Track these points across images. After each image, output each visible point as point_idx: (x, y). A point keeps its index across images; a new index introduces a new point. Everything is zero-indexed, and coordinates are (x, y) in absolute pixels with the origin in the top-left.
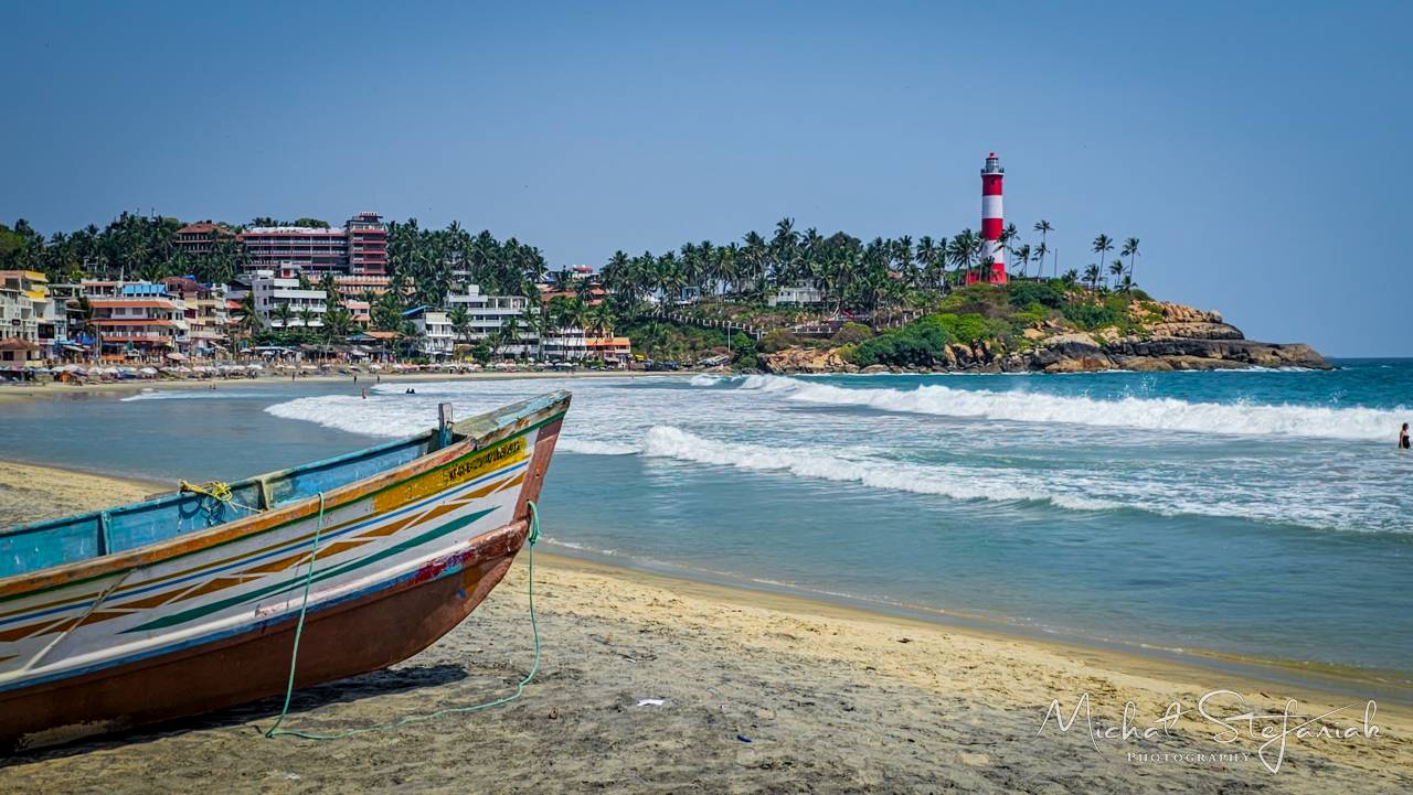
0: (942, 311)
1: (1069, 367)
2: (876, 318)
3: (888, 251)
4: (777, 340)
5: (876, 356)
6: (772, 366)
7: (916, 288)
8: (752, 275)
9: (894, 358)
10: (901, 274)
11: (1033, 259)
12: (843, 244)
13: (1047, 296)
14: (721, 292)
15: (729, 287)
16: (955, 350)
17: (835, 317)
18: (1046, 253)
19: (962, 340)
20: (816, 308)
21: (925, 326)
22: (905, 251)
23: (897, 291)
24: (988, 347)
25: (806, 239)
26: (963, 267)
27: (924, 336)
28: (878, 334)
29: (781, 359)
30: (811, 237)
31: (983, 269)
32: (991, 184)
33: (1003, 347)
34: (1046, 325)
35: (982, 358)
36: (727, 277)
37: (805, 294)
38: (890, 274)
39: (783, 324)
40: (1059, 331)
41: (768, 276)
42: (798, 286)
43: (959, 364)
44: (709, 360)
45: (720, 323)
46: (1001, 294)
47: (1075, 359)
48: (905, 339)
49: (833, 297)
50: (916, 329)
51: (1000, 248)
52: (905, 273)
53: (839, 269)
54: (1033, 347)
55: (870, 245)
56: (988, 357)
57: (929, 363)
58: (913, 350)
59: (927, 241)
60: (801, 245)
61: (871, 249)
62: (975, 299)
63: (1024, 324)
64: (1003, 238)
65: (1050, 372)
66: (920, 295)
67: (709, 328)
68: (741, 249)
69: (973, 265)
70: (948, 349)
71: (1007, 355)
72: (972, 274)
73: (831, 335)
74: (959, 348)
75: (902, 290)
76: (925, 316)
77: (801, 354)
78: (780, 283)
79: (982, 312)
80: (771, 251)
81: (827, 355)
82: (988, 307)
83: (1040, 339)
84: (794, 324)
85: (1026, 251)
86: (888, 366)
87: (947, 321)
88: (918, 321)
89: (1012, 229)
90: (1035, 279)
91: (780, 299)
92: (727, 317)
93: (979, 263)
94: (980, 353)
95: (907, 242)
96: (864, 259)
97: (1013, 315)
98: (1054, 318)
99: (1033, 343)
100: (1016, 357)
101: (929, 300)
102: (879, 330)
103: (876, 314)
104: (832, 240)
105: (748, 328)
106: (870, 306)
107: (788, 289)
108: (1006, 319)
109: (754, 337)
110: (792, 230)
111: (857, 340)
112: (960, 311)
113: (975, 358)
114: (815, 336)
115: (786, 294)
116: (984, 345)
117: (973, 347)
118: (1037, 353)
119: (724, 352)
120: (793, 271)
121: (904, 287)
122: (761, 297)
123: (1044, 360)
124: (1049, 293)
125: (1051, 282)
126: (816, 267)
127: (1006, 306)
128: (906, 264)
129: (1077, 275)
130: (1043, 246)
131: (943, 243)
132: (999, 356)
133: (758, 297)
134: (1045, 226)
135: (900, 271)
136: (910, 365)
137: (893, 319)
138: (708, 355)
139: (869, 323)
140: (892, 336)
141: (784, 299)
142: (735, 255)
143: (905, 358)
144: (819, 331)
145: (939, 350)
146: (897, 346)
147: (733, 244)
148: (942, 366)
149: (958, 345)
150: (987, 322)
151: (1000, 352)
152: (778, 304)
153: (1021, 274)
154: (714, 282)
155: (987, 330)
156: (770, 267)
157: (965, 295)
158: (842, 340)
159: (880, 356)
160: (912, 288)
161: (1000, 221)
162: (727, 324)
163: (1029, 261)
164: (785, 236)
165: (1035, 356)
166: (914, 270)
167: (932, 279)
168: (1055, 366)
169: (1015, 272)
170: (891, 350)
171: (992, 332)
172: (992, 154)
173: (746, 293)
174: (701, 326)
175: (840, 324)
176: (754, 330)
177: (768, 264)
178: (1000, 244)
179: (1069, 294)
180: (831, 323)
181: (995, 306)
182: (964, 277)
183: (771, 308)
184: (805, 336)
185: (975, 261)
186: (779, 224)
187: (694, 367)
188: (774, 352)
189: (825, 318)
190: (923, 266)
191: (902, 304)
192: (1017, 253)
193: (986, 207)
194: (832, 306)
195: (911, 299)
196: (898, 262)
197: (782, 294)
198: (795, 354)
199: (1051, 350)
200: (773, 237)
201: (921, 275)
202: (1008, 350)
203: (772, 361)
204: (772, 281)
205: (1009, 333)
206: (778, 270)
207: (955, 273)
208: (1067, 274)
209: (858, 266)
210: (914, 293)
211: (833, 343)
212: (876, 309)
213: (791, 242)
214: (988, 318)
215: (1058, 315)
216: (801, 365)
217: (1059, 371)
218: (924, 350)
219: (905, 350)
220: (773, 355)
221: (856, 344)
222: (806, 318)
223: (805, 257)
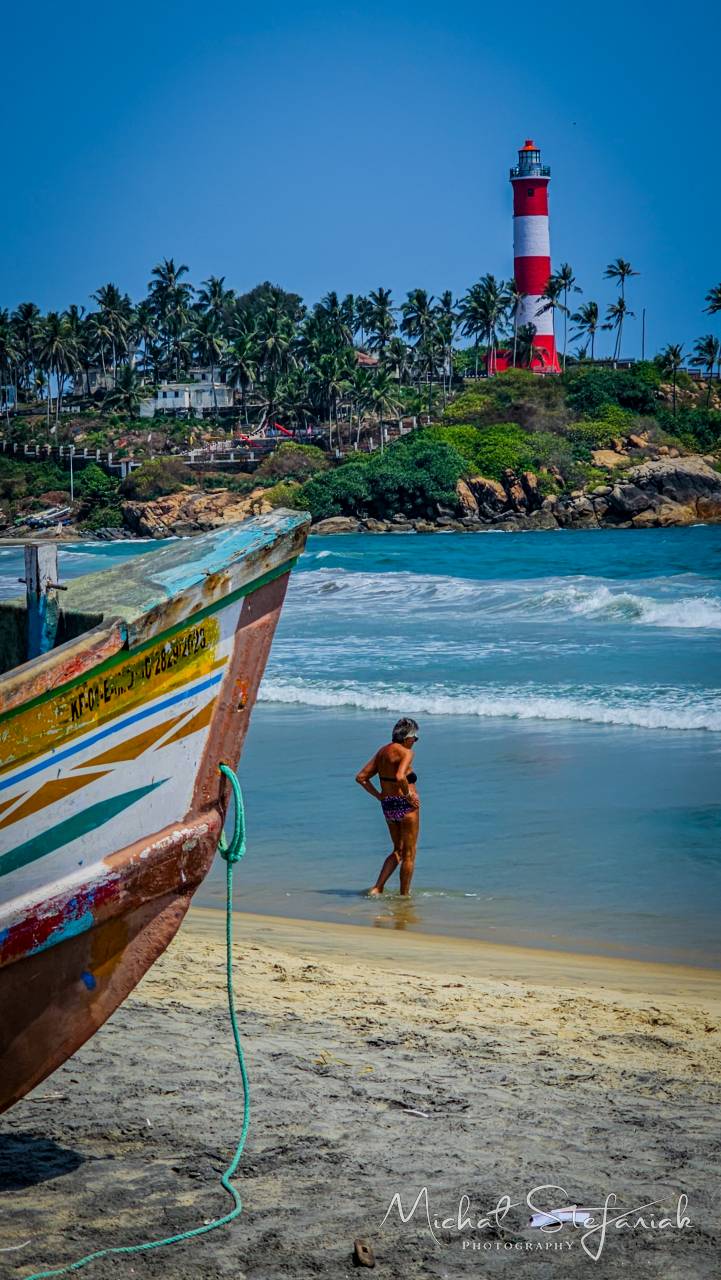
0: (450, 421)
1: (673, 516)
2: (335, 435)
3: (349, 316)
4: (157, 476)
5: (337, 501)
6: (150, 524)
7: (404, 379)
8: (109, 362)
9: (368, 505)
10: (376, 357)
11: (604, 327)
12: (271, 303)
13: (630, 393)
14: (54, 394)
15: (68, 385)
16: (475, 488)
17: (258, 434)
18: (626, 318)
19: (487, 470)
20: (225, 419)
21: (422, 447)
22: (381, 314)
23: (368, 388)
24: (533, 483)
25: (205, 297)
26: (485, 343)
27: (421, 464)
28: (337, 462)
29: (166, 510)
30: (214, 293)
31: (518, 344)
32: (528, 196)
33: (559, 482)
34: (631, 444)
35: (522, 503)
36: (68, 368)
37: (206, 395)
38: (357, 355)
39: (167, 448)
40: (653, 453)
41: (139, 364)
42: (192, 380)
43: (482, 513)
44: (37, 517)
45: (55, 451)
46: (552, 390)
47: (681, 503)
48: (385, 470)
49: (255, 397)
50: (405, 452)
51: (546, 308)
52: (382, 353)
53: (265, 348)
54: (610, 482)
55: (318, 307)
56: (533, 500)
57: (430, 511)
58: (401, 490)
59: (420, 298)
60: (197, 308)
61: (320, 312)
62: (507, 398)
63: (593, 442)
64: (551, 291)
65: (641, 526)
66: (409, 393)
67: (35, 459)
68: (90, 317)
69: (501, 338)
70: (462, 487)
71: (566, 497)
72: (500, 355)
73: (255, 466)
74: (482, 486)
75: (380, 383)
76: (420, 428)
77: (202, 501)
78: (161, 375)
79: (521, 422)
80: (143, 319)
81: (249, 502)
82: (531, 412)
83: (621, 468)
84: (186, 446)
85: (592, 314)
86: (358, 518)
87: (460, 438)
88: (409, 438)
89: (566, 274)
90: (608, 363)
91: (161, 403)
92: (66, 439)
93: (511, 335)
94: (518, 493)
95: (382, 299)
96: (311, 330)
97: (573, 426)
98: (645, 430)
99: (611, 475)
100: (581, 500)
101: (427, 401)
102: (339, 454)
103: (333, 428)
104: (252, 297)
105: (104, 456)
106: (322, 413)
107: (174, 386)
108: (561, 433)
109: (116, 473)
110: (180, 281)
111: (301, 473)
112: (483, 420)
113: (510, 504)
114: (226, 468)
115: (170, 394)
116: (525, 480)
117: (507, 484)
118: (617, 492)
119: (63, 501)
120: (183, 354)
121: (382, 378)
122: (127, 401)
123: (629, 503)
124: (634, 387)
125: (637, 368)
126: (224, 347)
127: (562, 410)
128: (383, 339)
129: (682, 355)
130: (621, 303)
131: (446, 302)
132: (552, 498)
133: (120, 401)
134: (624, 270)
135: (373, 350)
136: (398, 517)
137: (366, 434)
138: (34, 508)
139: (321, 444)
140: (364, 466)
141: (169, 403)
142: (79, 328)
143: (388, 504)
144: (232, 460)
145: (446, 490)
146: (372, 482)
147: (74, 308)
148: (454, 518)
149: (481, 479)
150: (529, 438)
151: (553, 492)
152: (158, 413)
153: (582, 354)
154: (40, 377)
155: (529, 452)
156: (142, 347)
157: (488, 392)
158: (275, 474)
159: (344, 503)
160: (396, 381)
161: (547, 260)
162: (66, 451)
163: (598, 331)
164: (166, 293)
165: (613, 497)
166: (398, 349)
167: (430, 365)
168: (648, 515)
169: (571, 351)
170: (363, 490)
171: (538, 457)
173: (99, 395)
174: (20, 456)
175: (270, 446)
176: (116, 460)
177: (138, 343)
178: (547, 301)
179: (667, 388)
180: (253, 444)
181: (542, 410)
182: (485, 360)
183: (145, 420)
184: (208, 468)
185: (504, 331)
186: (156, 271)
187: (12, 530)
188: (154, 499)
189: (243, 436)
190: (413, 342)
191: (379, 408)
192: (576, 318)
193: (520, 237)
194: (254, 414)
195: (395, 400)
196: (370, 335)
197: (165, 395)
198: (190, 502)
199: (642, 487)
200: (145, 295)
201: (411, 357)
202: (567, 486)
203: (150, 515)
204: (146, 373)
205: (567, 458)
206: (156, 353)
207: (470, 353)
208: (664, 354)
209: (299, 343)
210: (401, 390)
211: (257, 479)
212: (334, 418)
213: (178, 302)
214: (530, 431)
215: (652, 426)
216: (203, 519)
217: (657, 524)
218: (422, 489)
219: (388, 490)
220: (151, 504)
221: (300, 480)
222: (208, 436)
223: (203, 327)
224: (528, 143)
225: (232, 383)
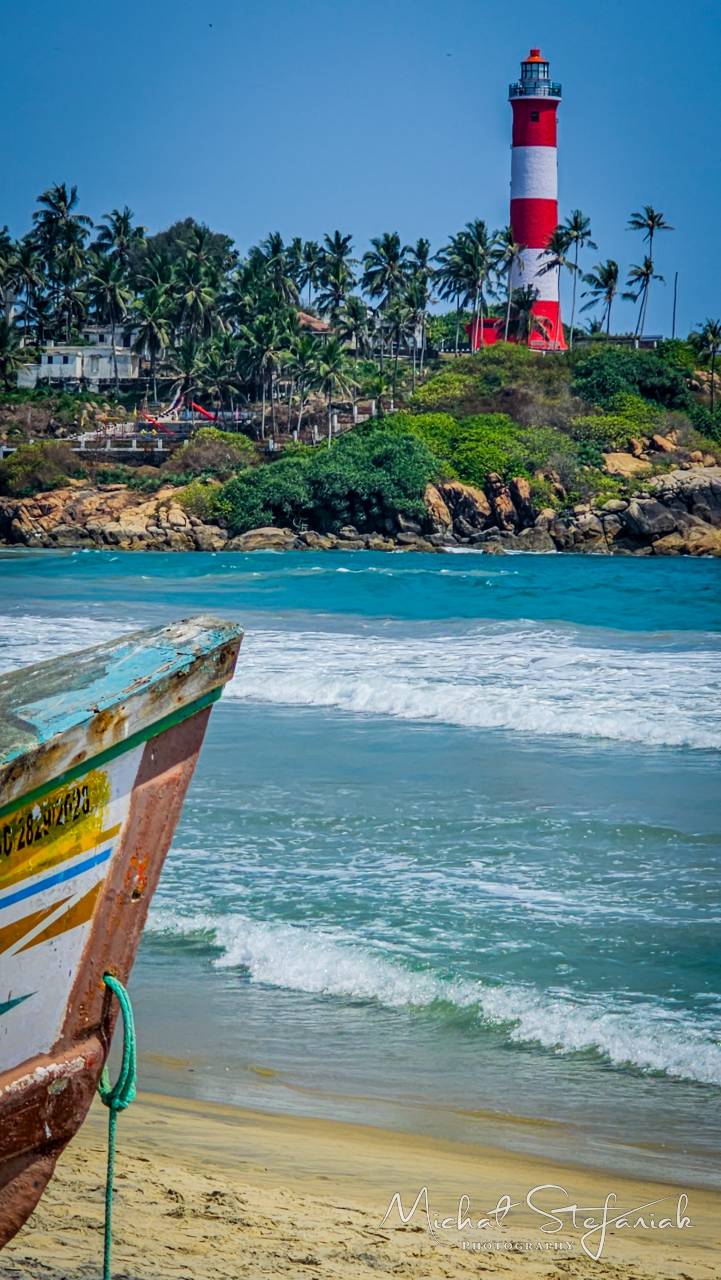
0: (420, 408)
1: (705, 541)
2: (269, 419)
3: (294, 267)
4: (37, 465)
5: (267, 506)
6: (24, 528)
7: (362, 351)
9: (308, 513)
10: (327, 320)
11: (626, 296)
12: (193, 245)
13: (656, 380)
16: (449, 497)
17: (170, 416)
18: (653, 282)
19: (465, 474)
20: (131, 394)
21: (382, 440)
22: (337, 266)
23: (314, 361)
24: (524, 493)
25: (107, 234)
26: (469, 309)
27: (379, 462)
28: (271, 456)
29: (47, 511)
30: (118, 230)
31: (514, 313)
32: (533, 121)
33: (558, 493)
34: (654, 446)
35: (509, 518)
37: (104, 362)
38: (303, 318)
39: (51, 430)
40: (683, 460)
41: (18, 318)
42: (86, 342)
43: (458, 530)
46: (554, 372)
48: (333, 468)
49: (169, 368)
50: (361, 451)
51: (551, 266)
52: (334, 317)
53: (184, 303)
54: (625, 495)
55: (256, 252)
56: (525, 515)
57: (389, 525)
58: (352, 496)
59: (390, 245)
60: (97, 248)
61: (258, 260)
62: (496, 381)
63: (604, 441)
64: (559, 245)
65: (664, 553)
66: (368, 370)
69: (491, 302)
70: (432, 494)
71: (567, 513)
72: (488, 324)
73: (164, 457)
74: (458, 494)
75: (330, 355)
76: (380, 416)
77: (93, 501)
78: (45, 335)
79: (512, 412)
80: (25, 261)
81: (153, 504)
82: (526, 400)
83: (640, 477)
84: (75, 429)
85: (610, 276)
86: (295, 530)
87: (432, 430)
88: (366, 428)
89: (578, 224)
90: (628, 340)
91: (45, 370)
93: (504, 299)
94: (505, 505)
95: (340, 246)
96: (242, 283)
97: (580, 421)
98: (672, 429)
99: (626, 486)
100: (587, 517)
101: (390, 381)
102: (273, 446)
103: (266, 412)
104: (168, 237)
106: (253, 391)
107: (63, 349)
108: (564, 429)
110: (73, 213)
111: (223, 469)
112: (464, 407)
113: (494, 519)
114: (126, 458)
115: (58, 359)
116: (514, 488)
117: (491, 492)
118: (634, 509)
120: (76, 308)
121: (333, 348)
122: (2, 366)
123: (649, 524)
124: (660, 373)
125: (664, 349)
126: (131, 301)
127: (566, 399)
128: (338, 298)
130: (648, 265)
131: (422, 252)
132: (548, 513)
134: (651, 222)
135: (322, 311)
136: (346, 531)
137: (309, 421)
139: (250, 431)
140: (305, 462)
141: (55, 370)
143: (335, 514)
144: (134, 448)
145: (411, 497)
146: (315, 484)
148: (420, 534)
149: (457, 485)
150: (522, 433)
151: (551, 505)
152: (41, 383)
153: (595, 328)
155: (520, 452)
156: (23, 297)
157: (471, 372)
158: (189, 469)
159: (277, 509)
160: (350, 352)
161: (552, 205)
163: (616, 299)
165: (629, 516)
166: (355, 311)
167: (396, 332)
168: (673, 540)
169: (581, 322)
170: (302, 494)
171: (534, 458)
175: (184, 432)
177: (18, 291)
178: (552, 257)
179: (704, 375)
180: (162, 428)
181: (541, 398)
182: (469, 330)
183: (24, 391)
184: (103, 458)
185: (495, 292)
186: (44, 199)
188: (27, 496)
189: (149, 418)
190: (376, 303)
191: (328, 387)
192: (591, 279)
193: (518, 174)
194: (165, 390)
195: (350, 375)
196: (320, 292)
197: (50, 360)
198: (78, 501)
199: (666, 503)
200: (31, 227)
201: (371, 323)
202: (569, 499)
203: (25, 516)
204: (27, 330)
205: (571, 462)
206: (42, 304)
207: (447, 320)
208: (700, 331)
209: (227, 299)
210: (357, 364)
211: (166, 474)
212: (269, 398)
213: (70, 240)
214: (524, 424)
215: (681, 424)
216: (93, 524)
217: (683, 550)
218: (379, 496)
219: (335, 495)
220: (27, 501)
221: (222, 478)
222: (104, 416)
223: (104, 274)
224: (534, 53)
225: (138, 347)
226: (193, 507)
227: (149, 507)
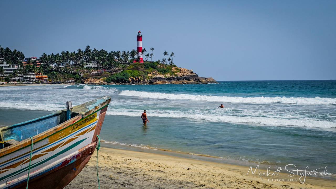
0: (128, 69)
1: (159, 83)
2: (112, 71)
3: (114, 54)
4: (86, 76)
6: (85, 83)
7: (122, 63)
8: (79, 60)
9: (116, 81)
10: (118, 60)
12: (103, 52)
14: (72, 64)
15: (74, 63)
16: (131, 79)
17: (101, 71)
18: (153, 56)
19: (133, 76)
20: (96, 68)
21: (124, 73)
22: (119, 54)
23: (117, 64)
24: (139, 78)
25: (93, 51)
26: (133, 59)
27: (124, 75)
28: (112, 75)
29: (88, 81)
30: (95, 50)
31: (138, 59)
32: (139, 39)
33: (143, 78)
34: (153, 73)
35: (138, 81)
36: (73, 60)
37: (94, 65)
38: (115, 60)
39: (88, 72)
40: (156, 74)
41: (84, 60)
42: (92, 63)
43: (132, 82)
44: (69, 81)
45: (71, 72)
46: (142, 65)
47: (160, 81)
48: (119, 76)
49: (101, 65)
50: (122, 74)
52: (119, 60)
53: (102, 58)
54: (150, 78)
56: (139, 81)
57: (125, 82)
58: (121, 79)
59: (124, 52)
60: (93, 52)
61: (110, 54)
62: (136, 66)
63: (148, 73)
64: (142, 52)
65: (154, 84)
66: (122, 65)
67: (68, 73)
68: (77, 53)
70: (129, 79)
71: (144, 80)
72: (135, 60)
73: (100, 75)
74: (132, 79)
75: (118, 64)
76: (124, 70)
77: (93, 80)
78: (87, 62)
79: (138, 70)
80: (84, 54)
82: (139, 68)
83: (151, 76)
84: (91, 72)
85: (148, 55)
86: (115, 83)
87: (129, 72)
88: (122, 72)
89: (144, 49)
90: (150, 62)
91: (87, 66)
92: (73, 70)
94: (137, 80)
95: (119, 52)
96: (109, 56)
97: (145, 70)
98: (155, 71)
99: (150, 77)
100: (146, 81)
101: (125, 67)
102: (112, 74)
103: (111, 70)
104: (100, 51)
105: (79, 73)
106: (110, 68)
107: (89, 63)
108: (143, 71)
109: (81, 75)
110: (90, 49)
112: (133, 69)
113: (136, 81)
114: (96, 75)
116: (138, 78)
117: (136, 78)
118: (151, 80)
119: (73, 79)
120: (90, 59)
121: (119, 63)
122: (82, 65)
123: (152, 81)
124: (153, 65)
125: (154, 63)
126: (96, 58)
127: (143, 68)
128: (119, 58)
129: (160, 61)
130: (152, 54)
131: (128, 53)
132: (142, 80)
133: (81, 65)
134: (152, 49)
135: (117, 59)
136: (120, 83)
137: (116, 71)
138: (68, 80)
139: (110, 72)
140: (116, 75)
141: (88, 66)
142: (75, 55)
143: (119, 81)
144: (97, 74)
145: (127, 79)
146: (117, 78)
147: (75, 52)
148: (128, 83)
149: (132, 78)
150: (139, 72)
151: (142, 79)
152: (87, 67)
153: (146, 61)
154: (70, 61)
155: (139, 74)
156: (84, 58)
157: (133, 65)
158: (103, 76)
159: (113, 80)
160: (120, 64)
161: (142, 47)
162: (73, 72)
163: (149, 57)
164: (88, 50)
166: (121, 59)
167: (125, 61)
168: (155, 83)
169: (145, 60)
170: (116, 79)
171: (140, 75)
172: (139, 31)
173: (78, 64)
174: (66, 73)
175: (103, 72)
176: (80, 74)
177: (84, 57)
178: (142, 53)
180: (100, 72)
181: (141, 68)
182: (133, 61)
183: (85, 68)
184: (94, 75)
185: (136, 57)
186: (86, 47)
187: (65, 83)
188: (86, 79)
189: (99, 71)
190: (123, 58)
191: (118, 67)
192: (146, 55)
193: (138, 44)
194: (100, 68)
195: (120, 66)
196: (117, 57)
197: (88, 65)
198: (91, 80)
199: (154, 79)
200: (85, 50)
201: (123, 60)
202: (144, 79)
203: (85, 81)
204: (85, 61)
205: (144, 75)
206: (86, 59)
207: (131, 60)
208: (158, 61)
209: (107, 58)
210: (121, 65)
211: (101, 77)
212: (112, 69)
213: (89, 52)
214: (139, 71)
215: (156, 71)
216: (93, 82)
217: (156, 84)
218: (124, 79)
219: (119, 79)
220: (85, 80)
221: (107, 77)
222: (94, 71)
223: (93, 55)
225: (97, 63)
226: (104, 80)
227: (99, 80)
